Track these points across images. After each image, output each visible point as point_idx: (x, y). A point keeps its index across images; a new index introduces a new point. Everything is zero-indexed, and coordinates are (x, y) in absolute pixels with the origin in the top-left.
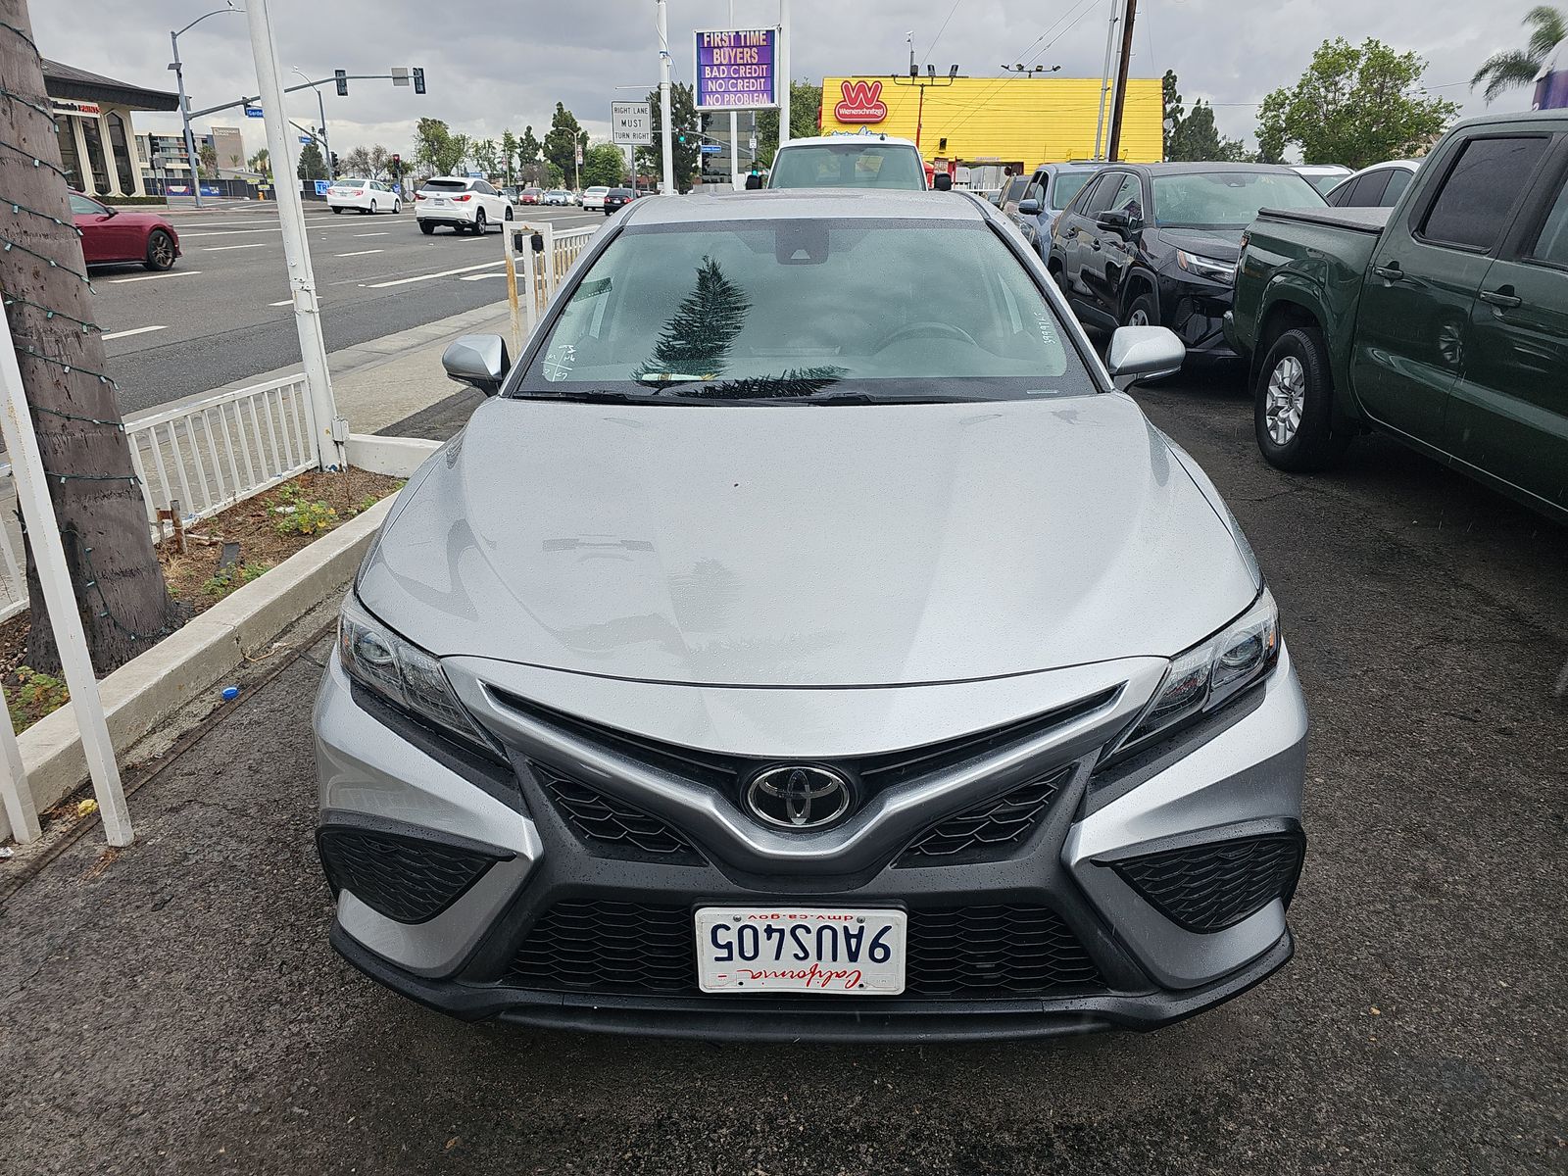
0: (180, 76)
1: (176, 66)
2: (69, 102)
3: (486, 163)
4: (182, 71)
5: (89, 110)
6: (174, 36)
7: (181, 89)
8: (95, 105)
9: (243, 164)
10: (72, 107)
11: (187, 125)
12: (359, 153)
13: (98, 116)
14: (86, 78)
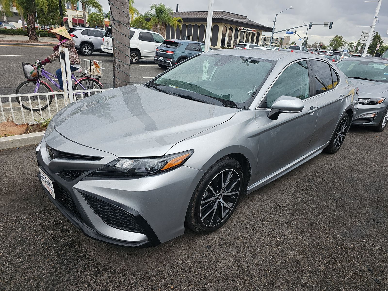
0: (275, 24)
1: (275, 22)
2: (250, 29)
3: (350, 48)
4: (275, 23)
5: (254, 31)
6: (277, 15)
7: (274, 27)
8: (255, 30)
9: (288, 45)
10: (251, 30)
11: (272, 35)
12: (315, 44)
13: (255, 32)
14: (256, 24)
